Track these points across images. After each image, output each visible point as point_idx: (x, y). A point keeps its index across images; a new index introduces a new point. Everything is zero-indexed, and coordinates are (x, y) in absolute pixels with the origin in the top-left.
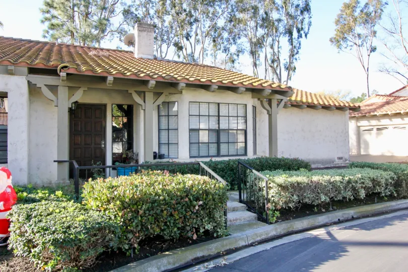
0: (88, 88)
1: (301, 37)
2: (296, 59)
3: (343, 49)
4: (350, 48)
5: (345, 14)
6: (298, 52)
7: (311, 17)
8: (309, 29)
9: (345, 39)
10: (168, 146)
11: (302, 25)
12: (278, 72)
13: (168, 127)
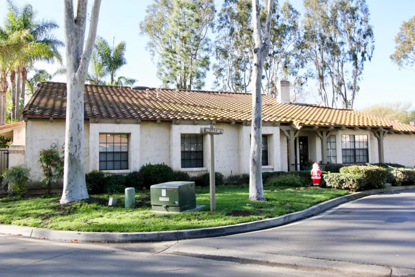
1: (365, 60)
2: (359, 79)
3: (404, 66)
4: (411, 64)
5: (405, 32)
6: (361, 72)
7: (374, 42)
8: (372, 53)
9: (405, 57)
10: (331, 157)
11: (365, 49)
12: (343, 92)
13: (330, 148)
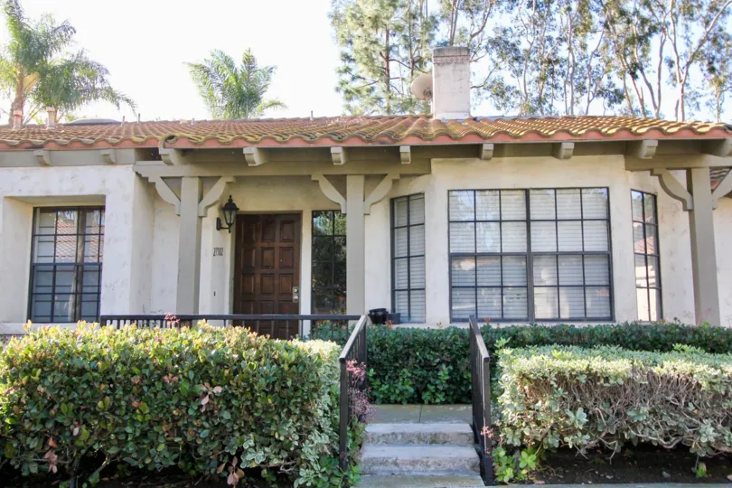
0: (236, 177)
10: (409, 295)
13: (409, 253)
